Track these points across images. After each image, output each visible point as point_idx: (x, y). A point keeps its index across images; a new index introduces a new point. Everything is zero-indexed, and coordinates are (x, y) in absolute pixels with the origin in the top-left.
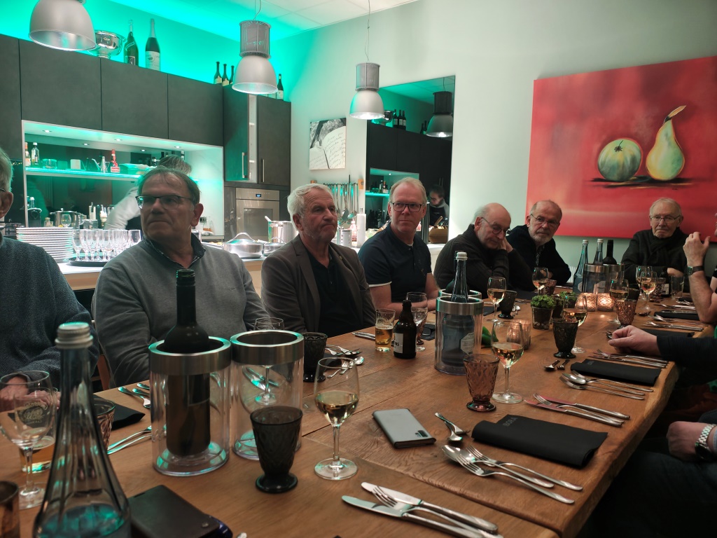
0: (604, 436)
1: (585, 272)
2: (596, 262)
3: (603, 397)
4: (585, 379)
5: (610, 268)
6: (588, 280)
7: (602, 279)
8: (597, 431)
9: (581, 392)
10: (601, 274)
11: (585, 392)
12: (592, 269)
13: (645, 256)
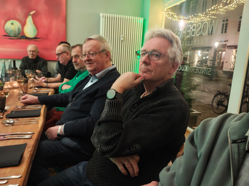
0: (25, 145)
1: (5, 74)
2: (10, 69)
3: (22, 126)
4: (13, 120)
5: (16, 71)
6: (7, 77)
7: (13, 76)
8: (22, 144)
9: (12, 127)
10: (12, 74)
11: (14, 126)
12: (8, 72)
13: (28, 66)
